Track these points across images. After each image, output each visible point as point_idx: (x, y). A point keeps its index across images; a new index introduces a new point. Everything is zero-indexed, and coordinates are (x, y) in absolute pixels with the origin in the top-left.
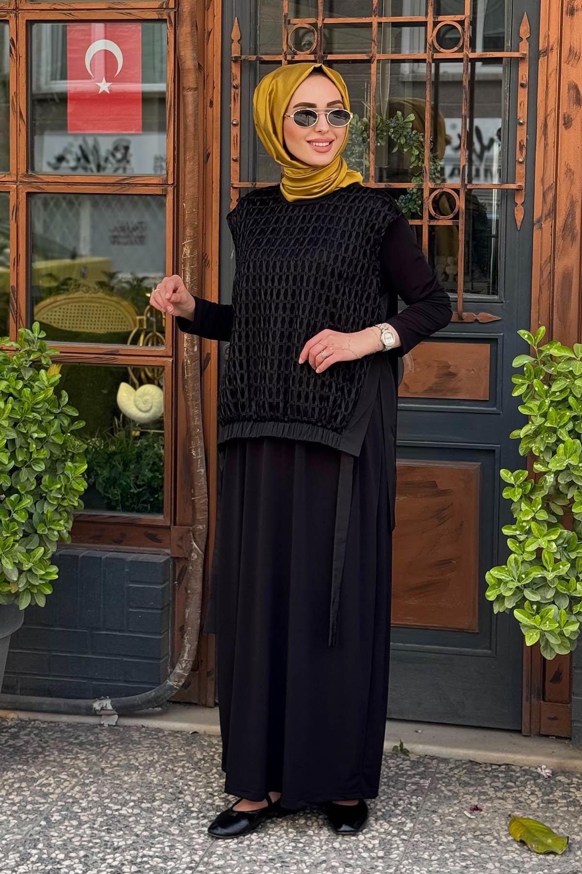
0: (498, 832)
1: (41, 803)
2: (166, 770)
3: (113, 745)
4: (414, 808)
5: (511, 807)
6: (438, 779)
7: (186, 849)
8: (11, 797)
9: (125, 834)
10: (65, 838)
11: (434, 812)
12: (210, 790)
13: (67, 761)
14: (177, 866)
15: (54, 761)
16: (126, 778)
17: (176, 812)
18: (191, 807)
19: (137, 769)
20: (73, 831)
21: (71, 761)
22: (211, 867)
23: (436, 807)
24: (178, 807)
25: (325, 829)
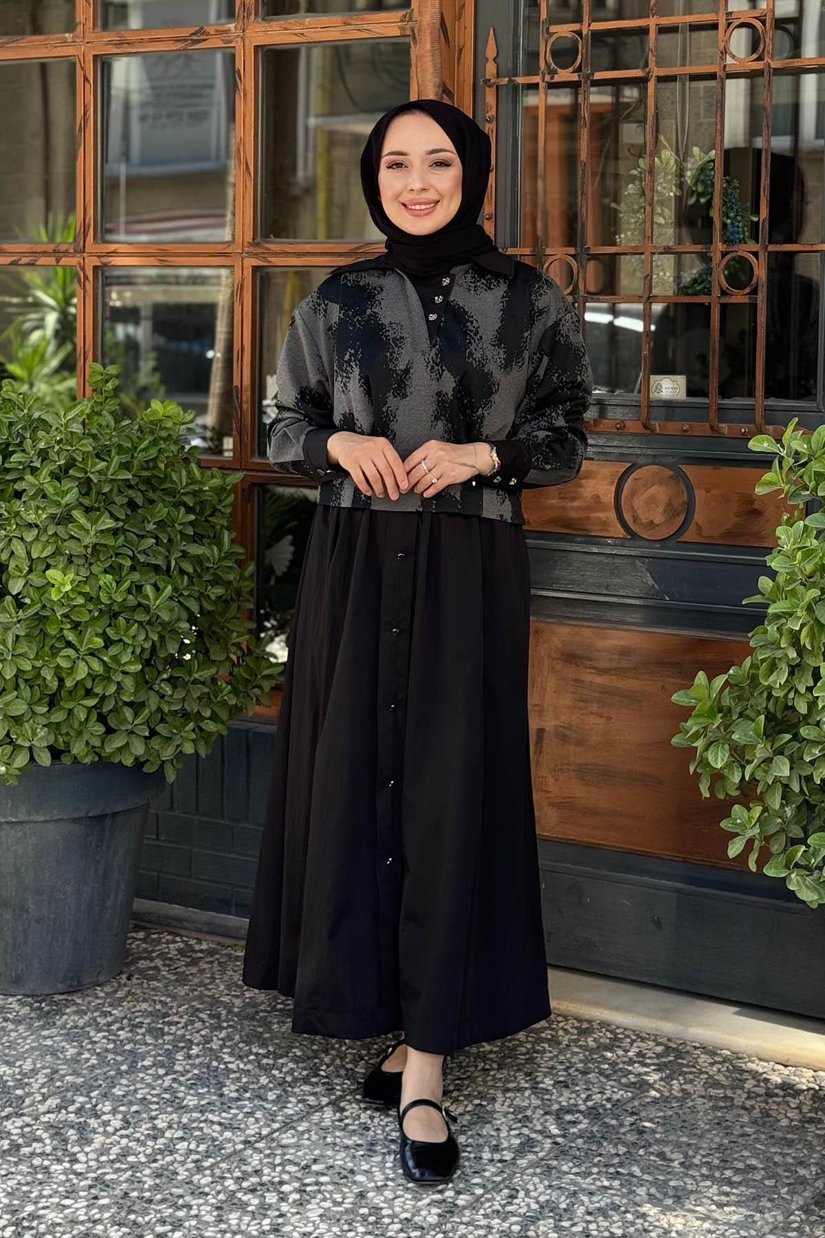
1: (146, 1044)
7: (262, 1119)
8: (120, 1033)
9: (208, 1092)
10: (132, 1088)
14: (234, 1138)
15: (209, 996)
17: (296, 1074)
18: (320, 1070)
20: (149, 1081)
23: (642, 1108)
24: (305, 1069)
25: (468, 1117)
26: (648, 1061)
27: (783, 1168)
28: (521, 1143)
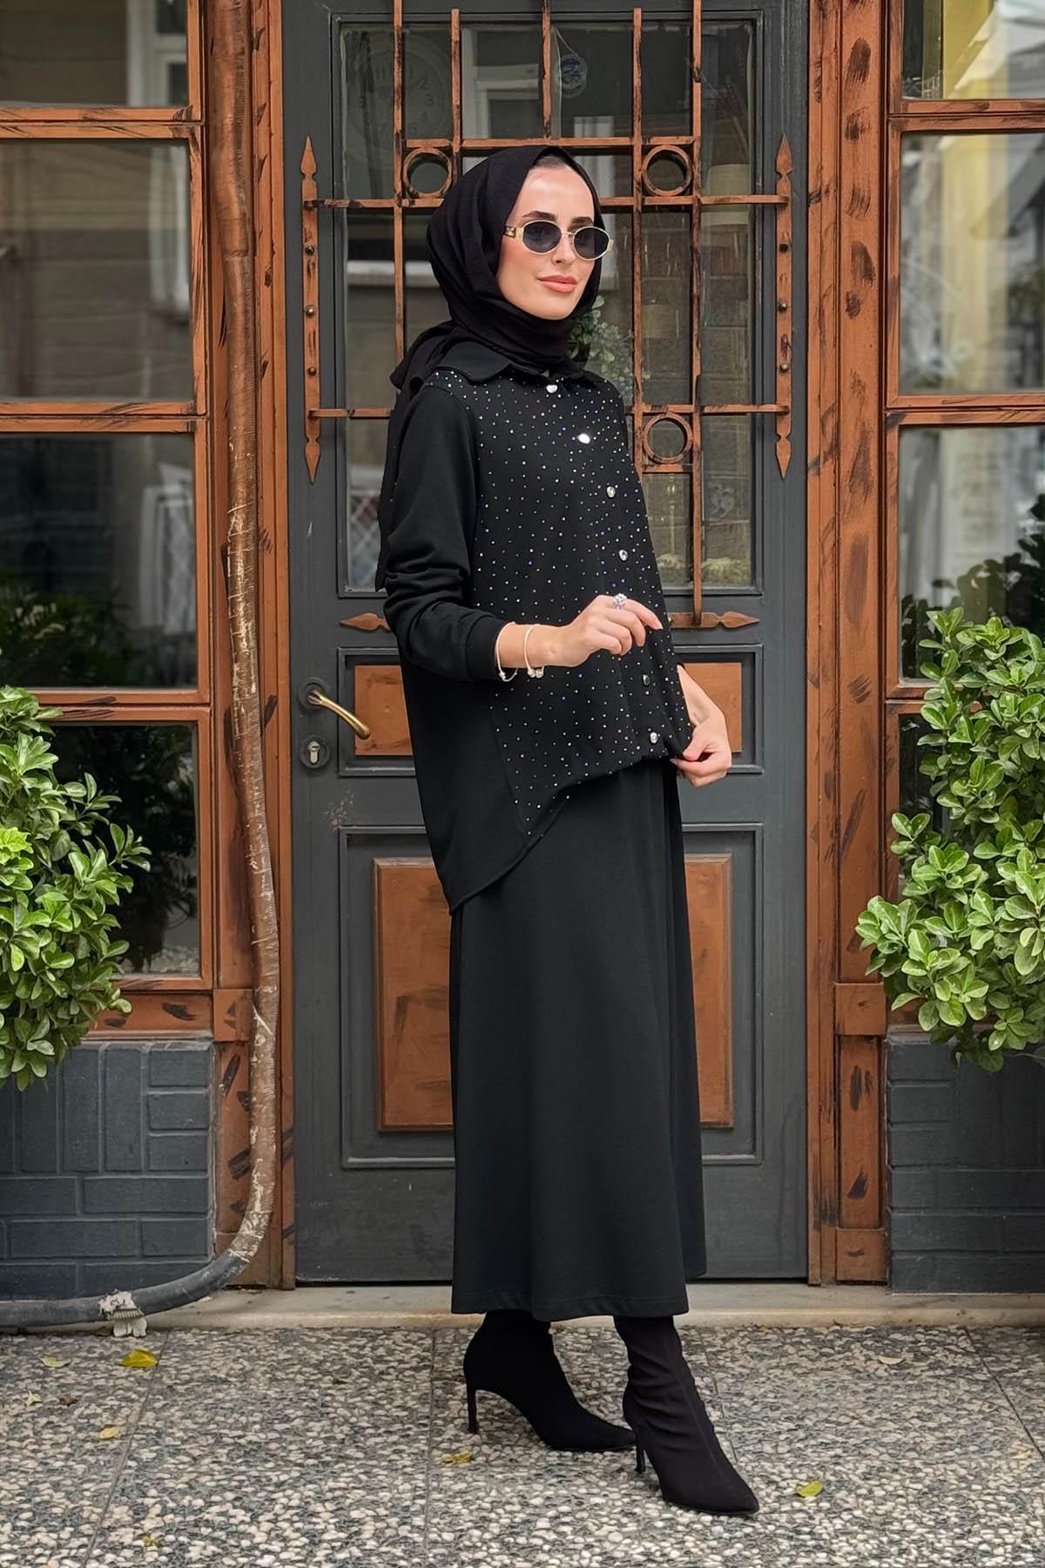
0: (850, 1409)
2: (280, 1380)
5: (848, 1378)
7: (393, 1474)
8: (46, 1437)
9: (278, 1465)
10: (184, 1479)
11: (739, 1394)
12: (370, 1398)
13: (101, 1382)
16: (220, 1395)
17: (337, 1431)
19: (225, 1381)
20: (190, 1469)
21: (108, 1382)
22: (451, 1493)
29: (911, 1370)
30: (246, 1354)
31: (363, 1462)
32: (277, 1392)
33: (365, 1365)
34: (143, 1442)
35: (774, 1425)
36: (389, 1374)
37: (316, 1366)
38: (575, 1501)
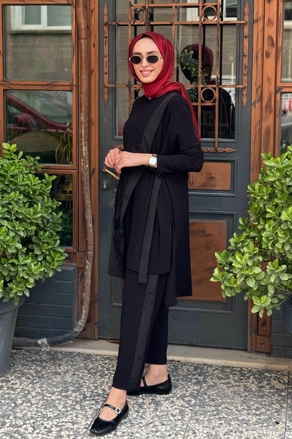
0: (236, 404)
2: (75, 375)
3: (48, 361)
4: (196, 392)
5: (242, 390)
6: (207, 376)
7: (83, 418)
9: (53, 410)
10: (23, 413)
11: (206, 394)
12: (96, 385)
13: (26, 371)
14: (79, 427)
15: (18, 371)
16: (55, 379)
17: (79, 397)
18: (86, 394)
19: (60, 374)
20: (28, 409)
21: (27, 371)
23: (206, 391)
24: (80, 395)
25: (152, 405)
26: (193, 373)
27: (268, 407)
28: (179, 412)
29: (263, 389)
30: (72, 363)
31: (78, 411)
32: (71, 380)
33: (103, 371)
34: (22, 396)
35: (209, 408)
36: (108, 375)
37: (88, 370)
38: (131, 434)
